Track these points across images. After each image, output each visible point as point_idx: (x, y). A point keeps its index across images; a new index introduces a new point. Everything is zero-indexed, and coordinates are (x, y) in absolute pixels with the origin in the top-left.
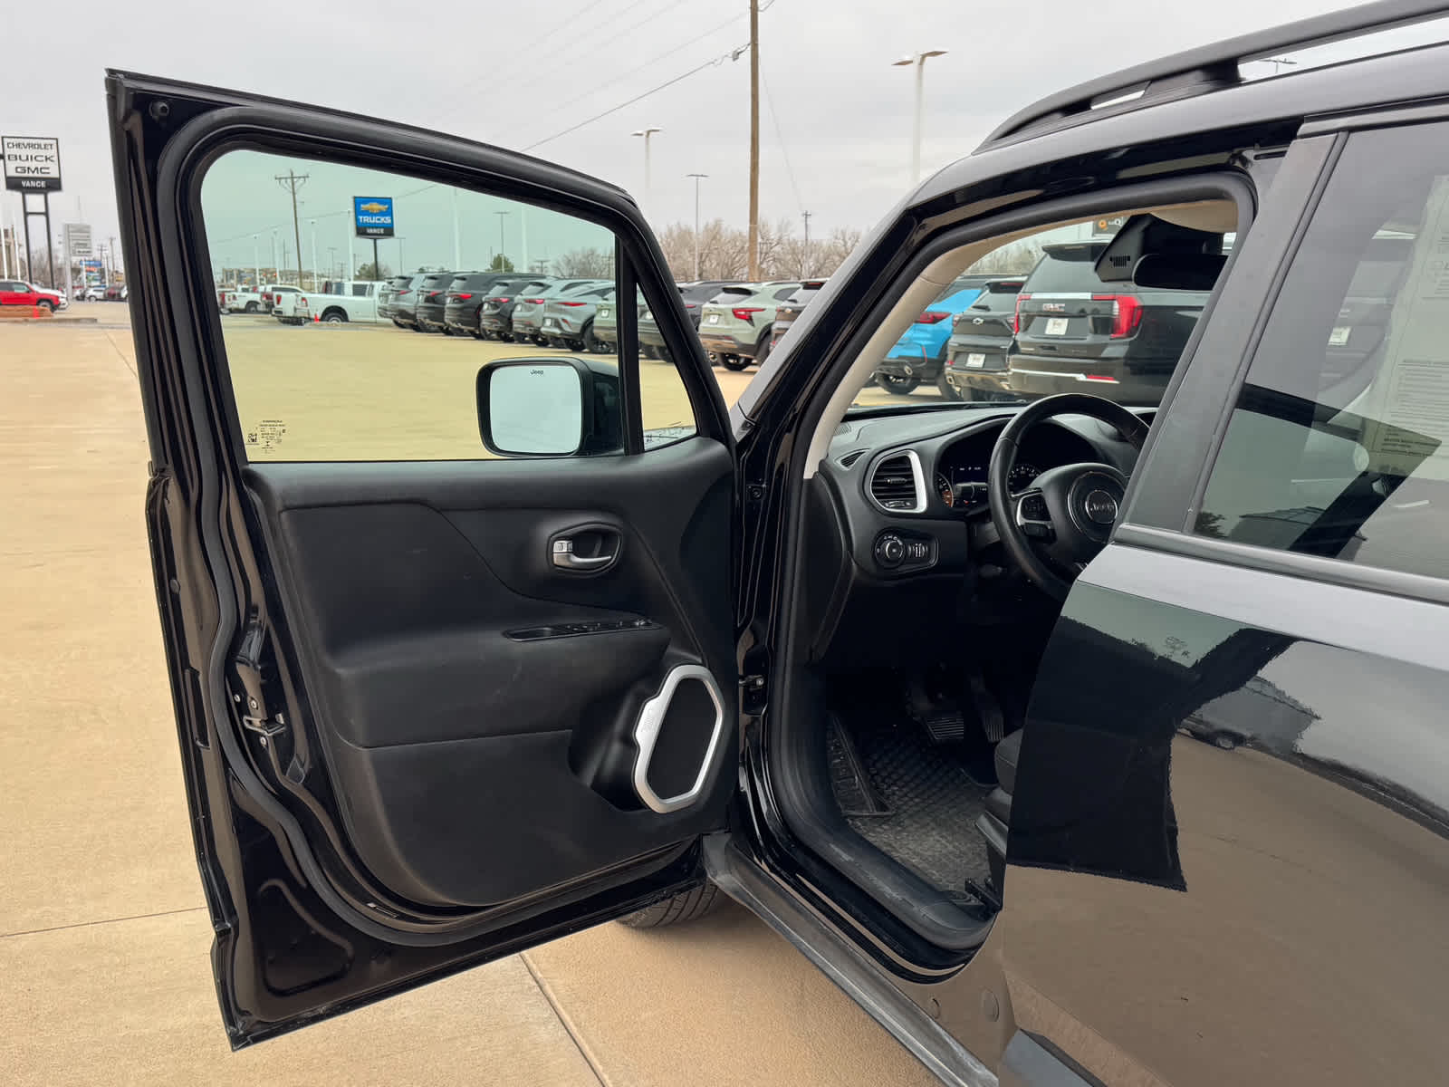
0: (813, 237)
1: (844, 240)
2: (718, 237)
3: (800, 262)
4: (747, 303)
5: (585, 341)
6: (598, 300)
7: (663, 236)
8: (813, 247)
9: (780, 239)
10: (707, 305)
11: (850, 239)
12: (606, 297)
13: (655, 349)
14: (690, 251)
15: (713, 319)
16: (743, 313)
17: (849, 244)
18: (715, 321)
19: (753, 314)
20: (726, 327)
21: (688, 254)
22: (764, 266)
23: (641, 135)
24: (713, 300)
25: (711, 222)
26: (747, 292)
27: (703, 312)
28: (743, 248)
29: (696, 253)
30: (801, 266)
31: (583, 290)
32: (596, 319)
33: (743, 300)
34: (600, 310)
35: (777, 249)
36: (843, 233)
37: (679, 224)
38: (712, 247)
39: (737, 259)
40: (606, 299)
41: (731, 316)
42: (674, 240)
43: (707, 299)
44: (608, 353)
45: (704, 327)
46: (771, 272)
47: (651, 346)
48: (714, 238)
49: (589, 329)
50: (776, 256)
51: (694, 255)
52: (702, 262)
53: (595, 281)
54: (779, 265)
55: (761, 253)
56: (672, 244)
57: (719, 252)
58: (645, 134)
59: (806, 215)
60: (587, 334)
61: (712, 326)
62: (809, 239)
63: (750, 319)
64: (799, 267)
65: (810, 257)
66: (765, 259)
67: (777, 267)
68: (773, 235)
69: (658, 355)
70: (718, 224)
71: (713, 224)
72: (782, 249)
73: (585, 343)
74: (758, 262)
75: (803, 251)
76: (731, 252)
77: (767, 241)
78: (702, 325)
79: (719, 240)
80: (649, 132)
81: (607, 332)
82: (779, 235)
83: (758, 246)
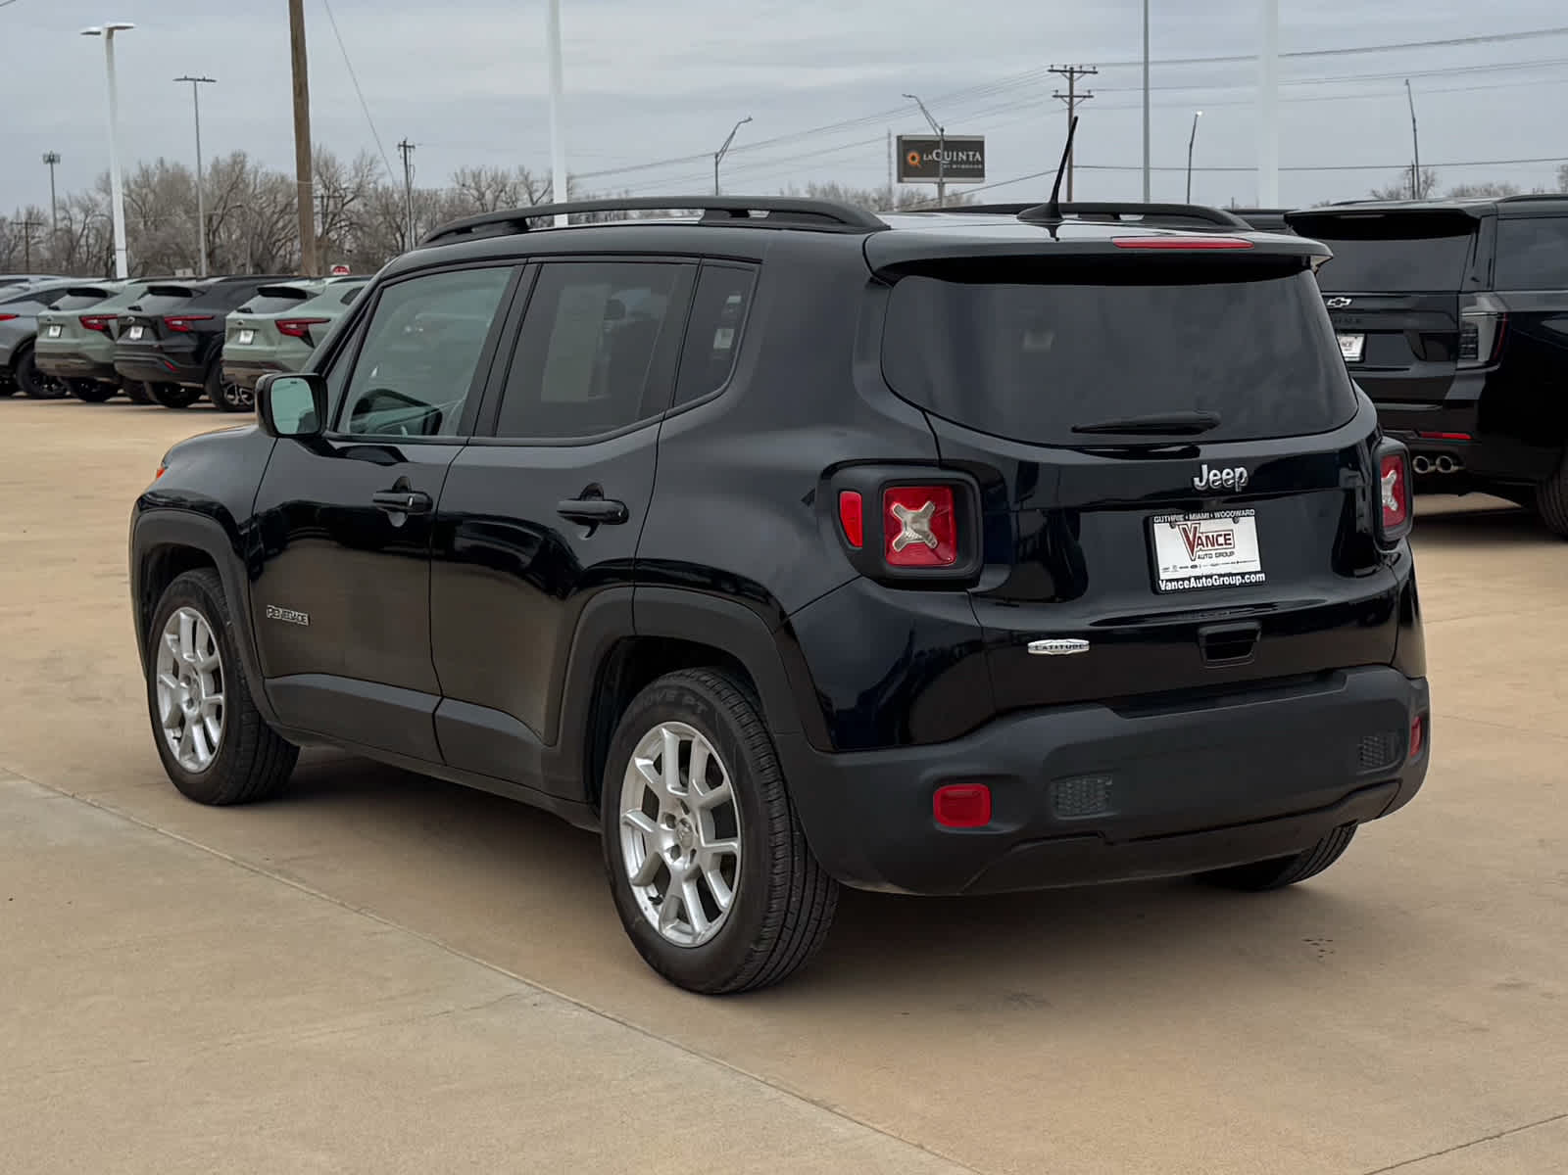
0: (420, 184)
1: (478, 190)
2: (241, 186)
3: (399, 228)
4: (299, 311)
5: (18, 378)
6: (43, 310)
7: (133, 186)
8: (421, 201)
9: (360, 186)
10: (233, 315)
11: (489, 186)
12: (55, 304)
13: (149, 390)
14: (187, 212)
15: (245, 338)
16: (294, 326)
17: (489, 196)
18: (249, 339)
19: (312, 328)
20: (268, 348)
21: (184, 217)
22: (333, 235)
23: (98, 33)
24: (241, 307)
25: (225, 157)
26: (300, 295)
27: (228, 326)
28: (289, 204)
29: (201, 214)
30: (403, 236)
31: (10, 294)
32: (39, 340)
33: (293, 306)
34: (45, 326)
35: (356, 205)
36: (476, 177)
37: (162, 162)
38: (230, 204)
39: (280, 224)
40: (57, 309)
41: (275, 332)
42: (154, 191)
43: (236, 305)
44: (62, 396)
45: (229, 350)
46: (347, 246)
47: (141, 382)
48: (234, 186)
49: (27, 358)
50: (355, 219)
51: (197, 219)
52: (211, 232)
53: (31, 278)
54: (359, 234)
55: (325, 215)
56: (151, 197)
57: (243, 213)
58: (105, 33)
59: (405, 146)
60: (22, 367)
61: (241, 347)
62: (413, 186)
63: (306, 337)
64: (398, 235)
65: (418, 219)
66: (331, 224)
67: (356, 238)
68: (346, 181)
69: (152, 396)
70: (238, 161)
71: (229, 160)
72: (365, 205)
73: (20, 383)
74: (319, 231)
75: (403, 209)
76: (268, 212)
77: (334, 192)
78: (227, 346)
79: (243, 191)
80: (111, 30)
81: (61, 362)
82: (358, 180)
83: (317, 202)
